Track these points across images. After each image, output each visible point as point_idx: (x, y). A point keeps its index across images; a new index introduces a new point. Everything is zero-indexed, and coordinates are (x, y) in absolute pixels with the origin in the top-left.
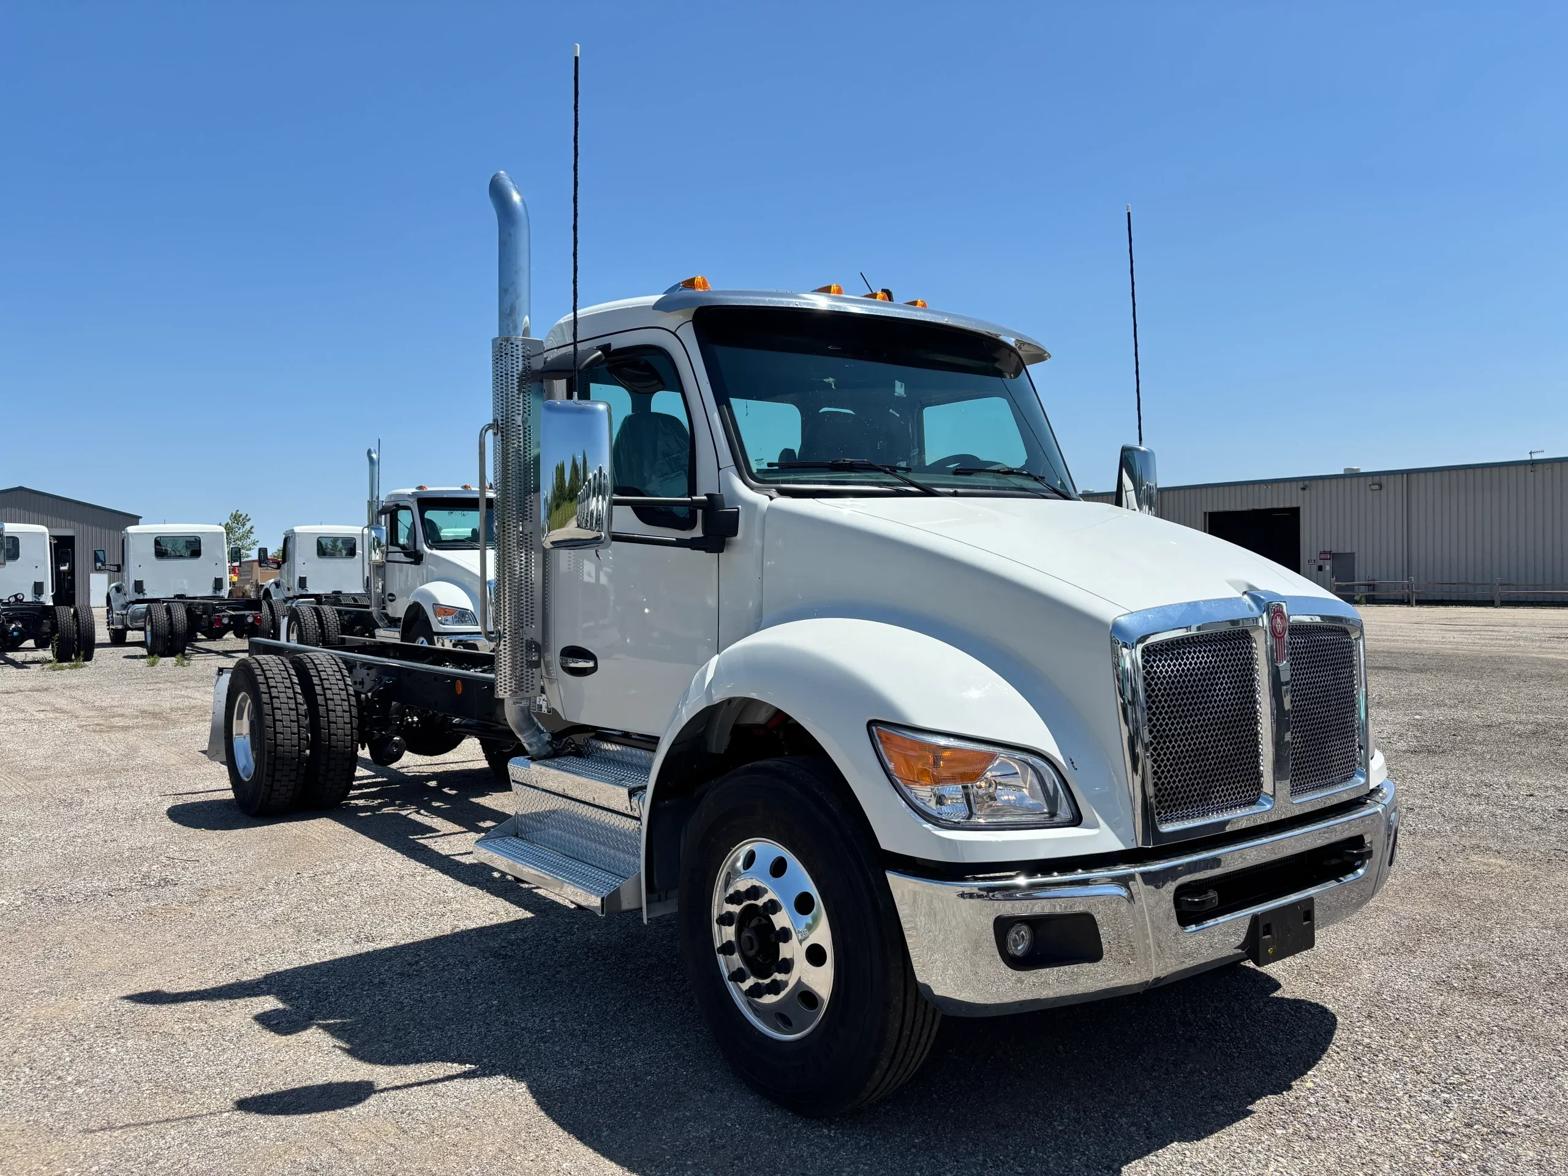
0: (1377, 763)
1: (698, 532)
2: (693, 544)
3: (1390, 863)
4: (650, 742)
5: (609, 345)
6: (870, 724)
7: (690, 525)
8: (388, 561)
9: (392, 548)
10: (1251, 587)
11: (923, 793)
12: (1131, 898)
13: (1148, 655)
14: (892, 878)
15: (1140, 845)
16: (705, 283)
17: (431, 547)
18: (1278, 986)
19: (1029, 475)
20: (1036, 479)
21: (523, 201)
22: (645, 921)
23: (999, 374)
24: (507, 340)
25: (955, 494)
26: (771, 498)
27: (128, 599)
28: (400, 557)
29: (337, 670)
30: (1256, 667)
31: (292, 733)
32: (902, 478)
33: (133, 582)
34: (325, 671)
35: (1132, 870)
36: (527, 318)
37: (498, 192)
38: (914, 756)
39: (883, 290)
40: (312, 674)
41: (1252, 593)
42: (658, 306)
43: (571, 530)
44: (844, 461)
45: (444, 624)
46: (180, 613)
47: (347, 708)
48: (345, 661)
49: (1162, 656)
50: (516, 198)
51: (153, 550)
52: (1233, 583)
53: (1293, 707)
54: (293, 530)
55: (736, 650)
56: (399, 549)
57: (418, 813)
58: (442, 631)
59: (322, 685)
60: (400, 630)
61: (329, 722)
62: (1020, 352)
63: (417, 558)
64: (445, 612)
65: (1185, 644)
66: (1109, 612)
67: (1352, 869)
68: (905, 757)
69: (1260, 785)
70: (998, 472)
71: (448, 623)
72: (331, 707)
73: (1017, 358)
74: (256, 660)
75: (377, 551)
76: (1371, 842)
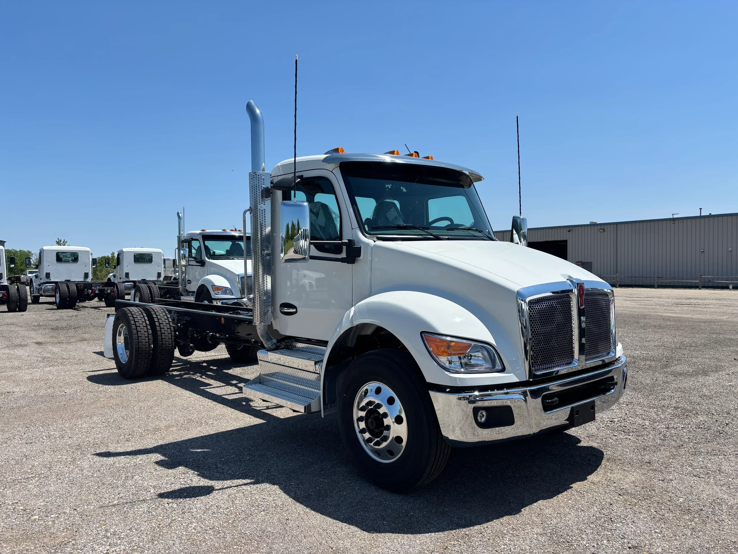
0: (619, 347)
1: (344, 255)
2: (342, 260)
3: (624, 388)
4: (325, 343)
5: (303, 176)
6: (422, 333)
7: (340, 252)
8: (189, 265)
9: (190, 259)
10: (570, 277)
11: (443, 360)
12: (526, 401)
13: (530, 304)
14: (432, 394)
15: (528, 379)
16: (343, 151)
17: (209, 258)
18: (580, 441)
19: (476, 230)
20: (480, 232)
21: (261, 113)
22: (323, 416)
23: (462, 186)
24: (255, 173)
25: (448, 239)
26: (375, 242)
27: (42, 281)
28: (194, 263)
29: (165, 314)
30: (572, 309)
31: (146, 342)
32: (427, 232)
33: (45, 273)
34: (160, 315)
35: (525, 389)
36: (263, 164)
37: (250, 109)
38: (440, 345)
39: (415, 152)
40: (154, 316)
41: (570, 279)
42: (325, 160)
43: (291, 254)
44: (403, 225)
45: (217, 295)
46: (74, 288)
47: (170, 332)
48: (168, 310)
49: (536, 305)
50: (258, 111)
51: (55, 258)
52: (563, 276)
53: (586, 325)
54: (122, 250)
55: (362, 304)
56: (193, 259)
57: (201, 377)
58: (217, 298)
59: (159, 322)
60: (195, 297)
61: (162, 338)
62: (471, 177)
63: (202, 263)
64: (218, 289)
65: (543, 300)
66: (516, 287)
67: (609, 390)
68: (436, 345)
69: (573, 357)
70: (464, 229)
71: (219, 294)
72: (163, 332)
73: (470, 180)
74: (128, 309)
75: (184, 260)
76: (617, 379)
